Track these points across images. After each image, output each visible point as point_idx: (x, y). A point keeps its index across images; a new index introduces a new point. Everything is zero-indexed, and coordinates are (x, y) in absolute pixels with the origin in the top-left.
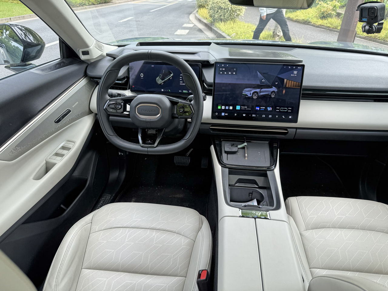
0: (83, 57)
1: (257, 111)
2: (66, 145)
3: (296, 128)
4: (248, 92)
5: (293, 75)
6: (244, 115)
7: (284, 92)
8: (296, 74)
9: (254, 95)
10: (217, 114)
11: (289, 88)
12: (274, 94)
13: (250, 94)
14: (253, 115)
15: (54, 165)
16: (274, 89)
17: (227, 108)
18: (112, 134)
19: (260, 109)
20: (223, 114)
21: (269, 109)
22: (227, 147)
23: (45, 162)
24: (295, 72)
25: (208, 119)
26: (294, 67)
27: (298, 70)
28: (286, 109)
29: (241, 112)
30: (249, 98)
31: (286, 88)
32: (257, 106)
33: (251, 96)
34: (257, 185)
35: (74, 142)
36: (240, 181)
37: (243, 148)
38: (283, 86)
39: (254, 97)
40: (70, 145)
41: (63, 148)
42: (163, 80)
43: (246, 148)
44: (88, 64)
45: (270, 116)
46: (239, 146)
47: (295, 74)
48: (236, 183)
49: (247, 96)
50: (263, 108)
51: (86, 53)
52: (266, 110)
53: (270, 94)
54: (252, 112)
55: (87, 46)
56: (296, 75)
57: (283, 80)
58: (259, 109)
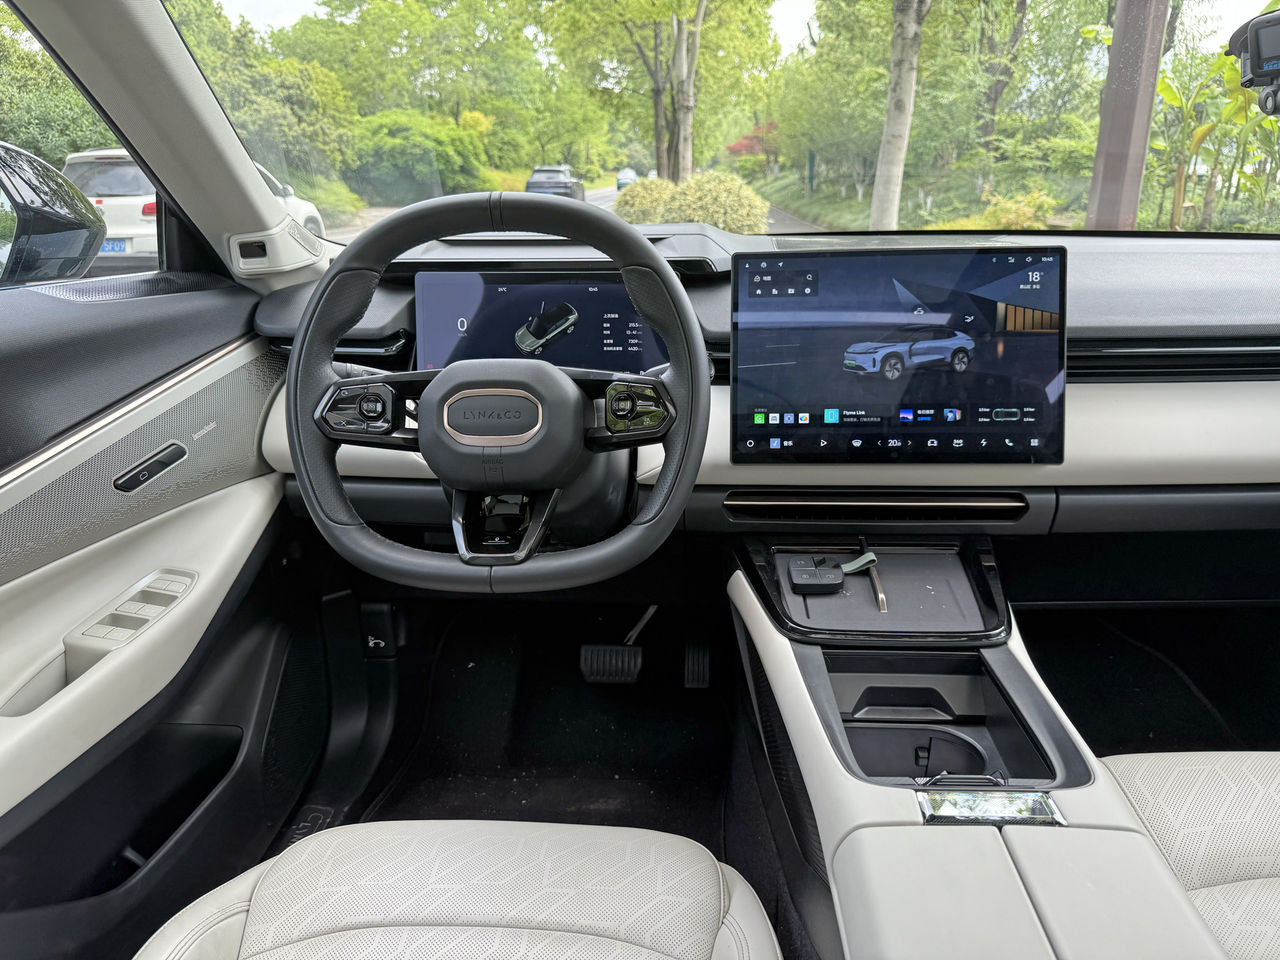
0: (244, 264)
1: (905, 423)
2: (160, 585)
3: (1058, 490)
4: (865, 357)
5: (1029, 287)
6: (857, 443)
7: (1000, 348)
8: (1036, 283)
9: (887, 368)
10: (750, 443)
11: (1016, 334)
12: (965, 360)
13: (871, 363)
14: (893, 443)
15: (96, 657)
16: (962, 340)
17: (789, 418)
18: (343, 517)
19: (916, 416)
20: (775, 444)
21: (951, 415)
22: (799, 569)
23: (61, 648)
24: (1035, 276)
25: (716, 467)
26: (1029, 259)
27: (1045, 269)
28: (1014, 415)
29: (843, 431)
30: (870, 377)
31: (1005, 333)
32: (904, 407)
33: (877, 369)
34: (946, 709)
35: (191, 576)
36: (873, 697)
37: (864, 573)
38: (994, 327)
39: (889, 375)
40: (174, 586)
41: (147, 597)
42: (539, 337)
43: (874, 573)
44: (262, 297)
45: (958, 443)
46: (848, 567)
47: (1033, 283)
48: (857, 709)
49: (861, 373)
50: (928, 412)
51: (256, 250)
52: (939, 418)
53: (949, 360)
54: (885, 430)
55: (262, 226)
56: (1038, 287)
57: (994, 304)
58: (910, 417)
